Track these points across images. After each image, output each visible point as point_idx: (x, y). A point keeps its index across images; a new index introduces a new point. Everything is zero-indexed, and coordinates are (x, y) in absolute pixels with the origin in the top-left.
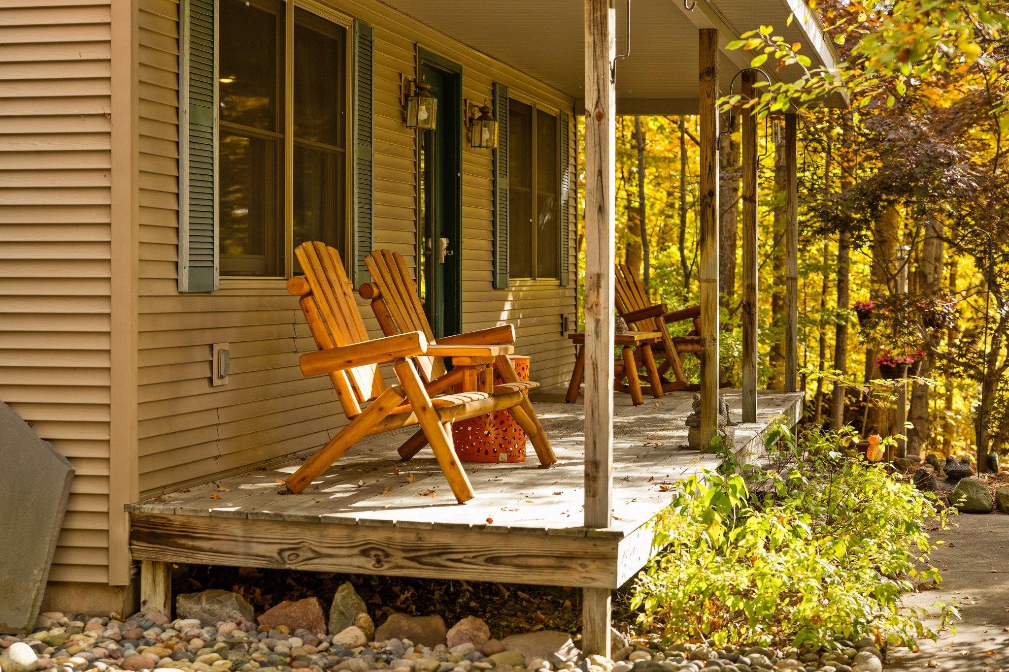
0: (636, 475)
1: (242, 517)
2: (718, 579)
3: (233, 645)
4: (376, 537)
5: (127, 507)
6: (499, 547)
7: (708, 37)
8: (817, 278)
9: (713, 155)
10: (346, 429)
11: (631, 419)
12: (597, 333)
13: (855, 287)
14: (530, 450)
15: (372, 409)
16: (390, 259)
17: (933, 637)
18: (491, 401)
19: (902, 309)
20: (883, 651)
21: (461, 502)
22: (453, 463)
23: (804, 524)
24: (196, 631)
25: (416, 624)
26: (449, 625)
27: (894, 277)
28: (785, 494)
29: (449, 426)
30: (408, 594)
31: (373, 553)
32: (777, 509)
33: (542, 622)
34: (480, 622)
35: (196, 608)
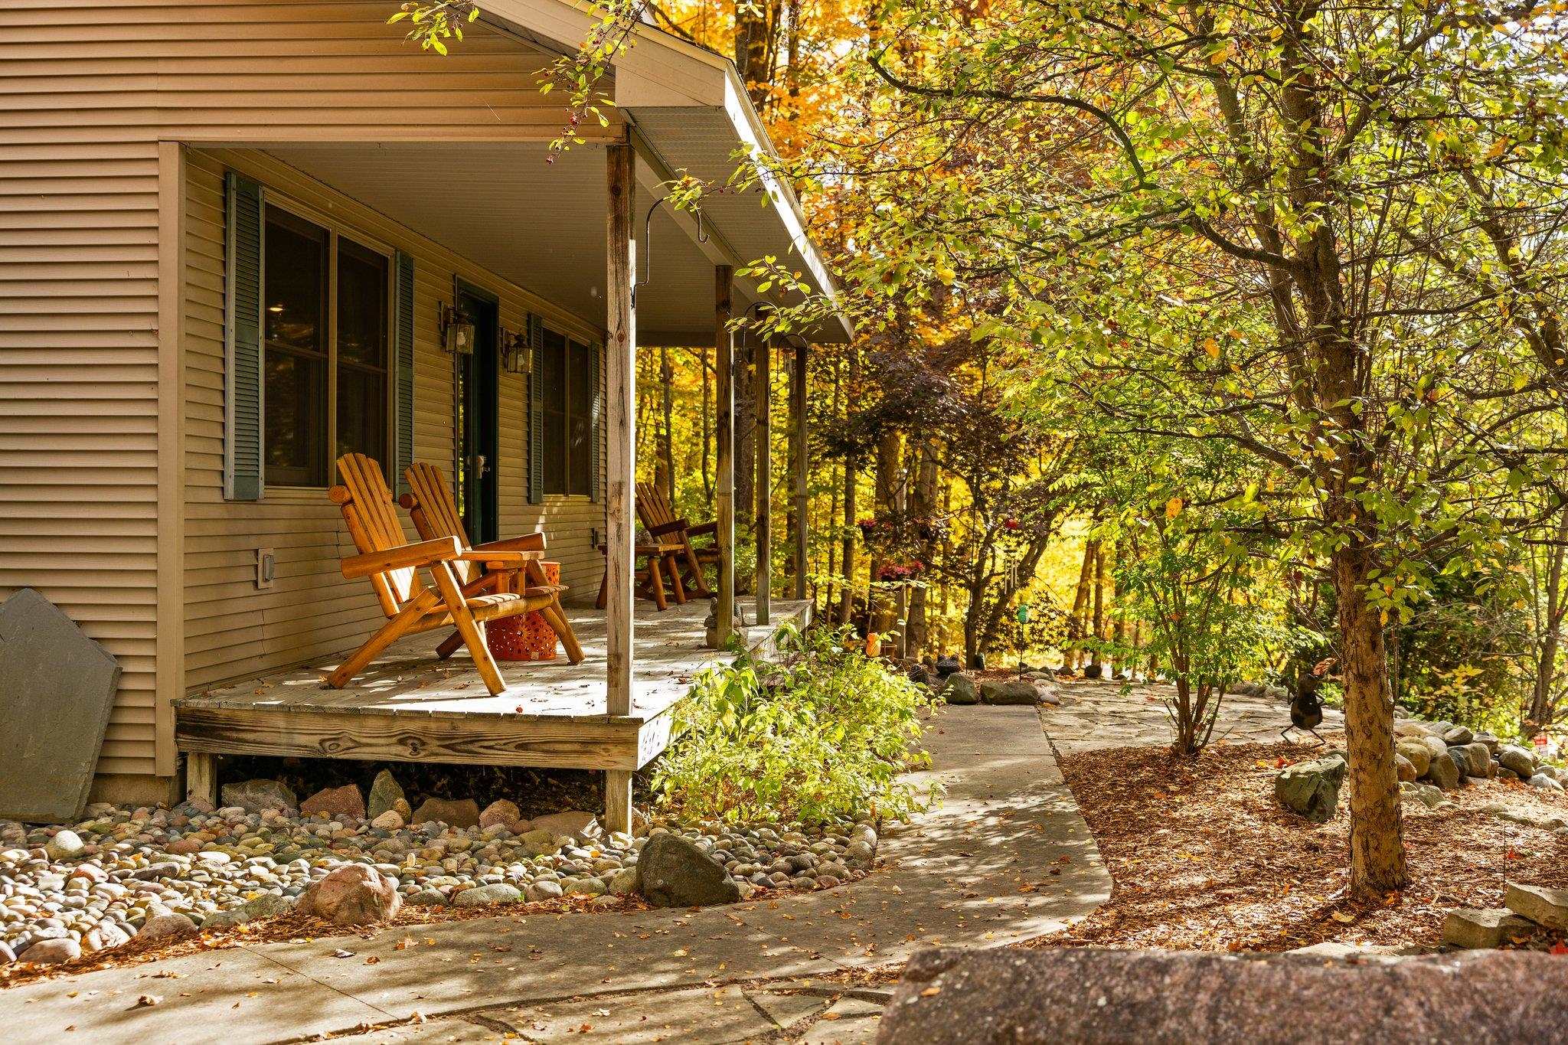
0: (658, 670)
1: (285, 710)
2: (730, 761)
3: (276, 830)
4: (412, 726)
5: (173, 702)
6: (528, 734)
7: (724, 274)
8: (827, 499)
9: (729, 380)
10: (387, 627)
11: (656, 623)
12: (619, 537)
13: (861, 508)
14: (560, 649)
15: (410, 609)
16: (430, 473)
17: (923, 811)
18: (522, 603)
19: (901, 524)
20: (878, 824)
21: (493, 695)
22: (486, 658)
23: (808, 711)
24: (240, 818)
25: (451, 807)
26: (482, 808)
27: (893, 496)
28: (792, 685)
29: (482, 624)
30: (444, 781)
31: (410, 741)
32: (784, 699)
33: (569, 804)
34: (510, 804)
35: (240, 796)
